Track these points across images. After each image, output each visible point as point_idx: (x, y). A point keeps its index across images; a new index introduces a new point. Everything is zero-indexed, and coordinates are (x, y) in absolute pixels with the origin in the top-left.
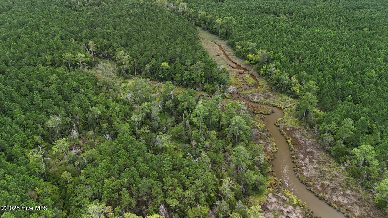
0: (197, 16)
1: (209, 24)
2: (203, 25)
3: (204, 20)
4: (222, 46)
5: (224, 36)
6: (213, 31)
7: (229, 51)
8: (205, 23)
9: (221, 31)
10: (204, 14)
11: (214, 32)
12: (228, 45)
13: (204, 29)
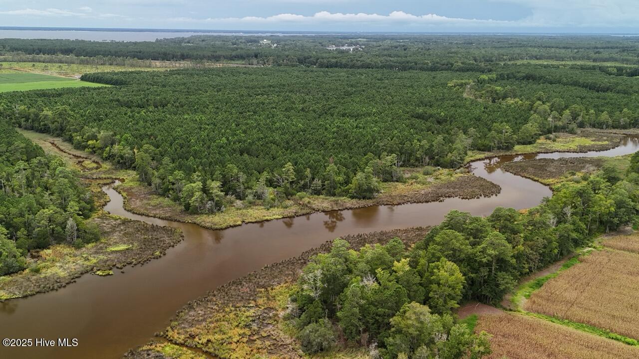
0: (13, 113)
1: (33, 121)
2: (23, 123)
3: (25, 117)
4: (55, 143)
5: (58, 132)
6: (41, 129)
7: (66, 146)
8: (27, 120)
9: (52, 126)
10: (24, 109)
11: (43, 129)
12: (65, 140)
13: (26, 129)
